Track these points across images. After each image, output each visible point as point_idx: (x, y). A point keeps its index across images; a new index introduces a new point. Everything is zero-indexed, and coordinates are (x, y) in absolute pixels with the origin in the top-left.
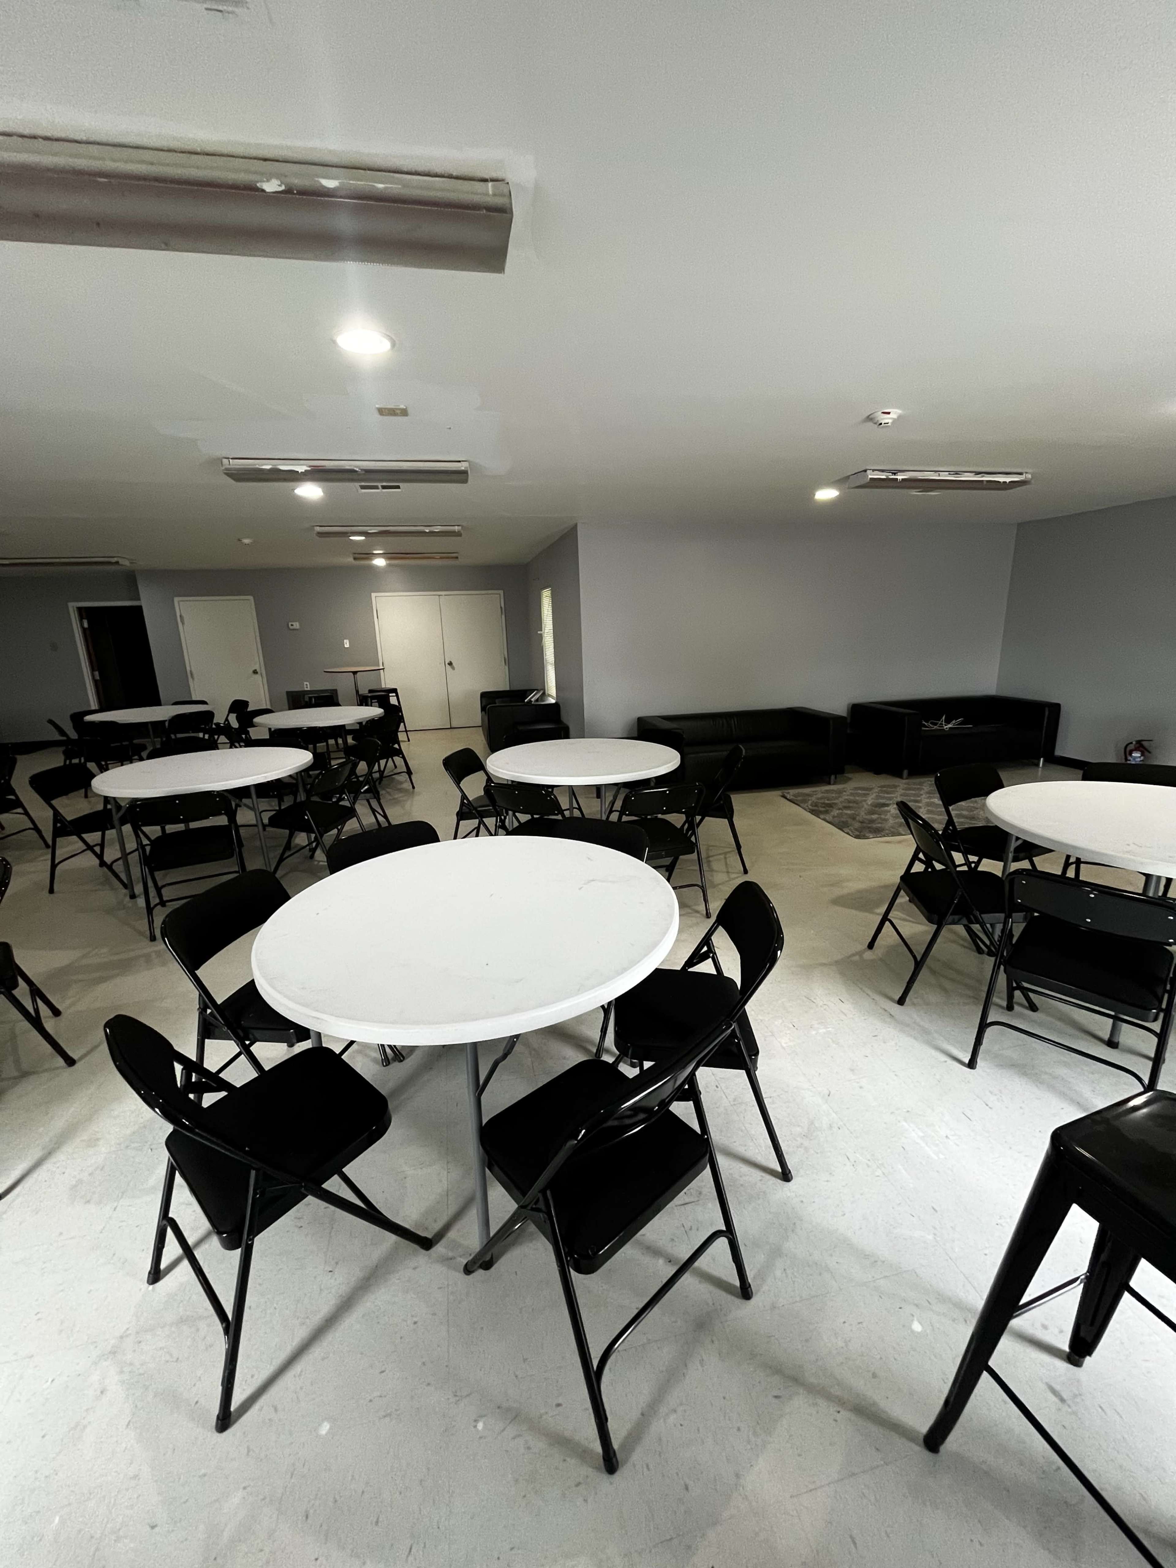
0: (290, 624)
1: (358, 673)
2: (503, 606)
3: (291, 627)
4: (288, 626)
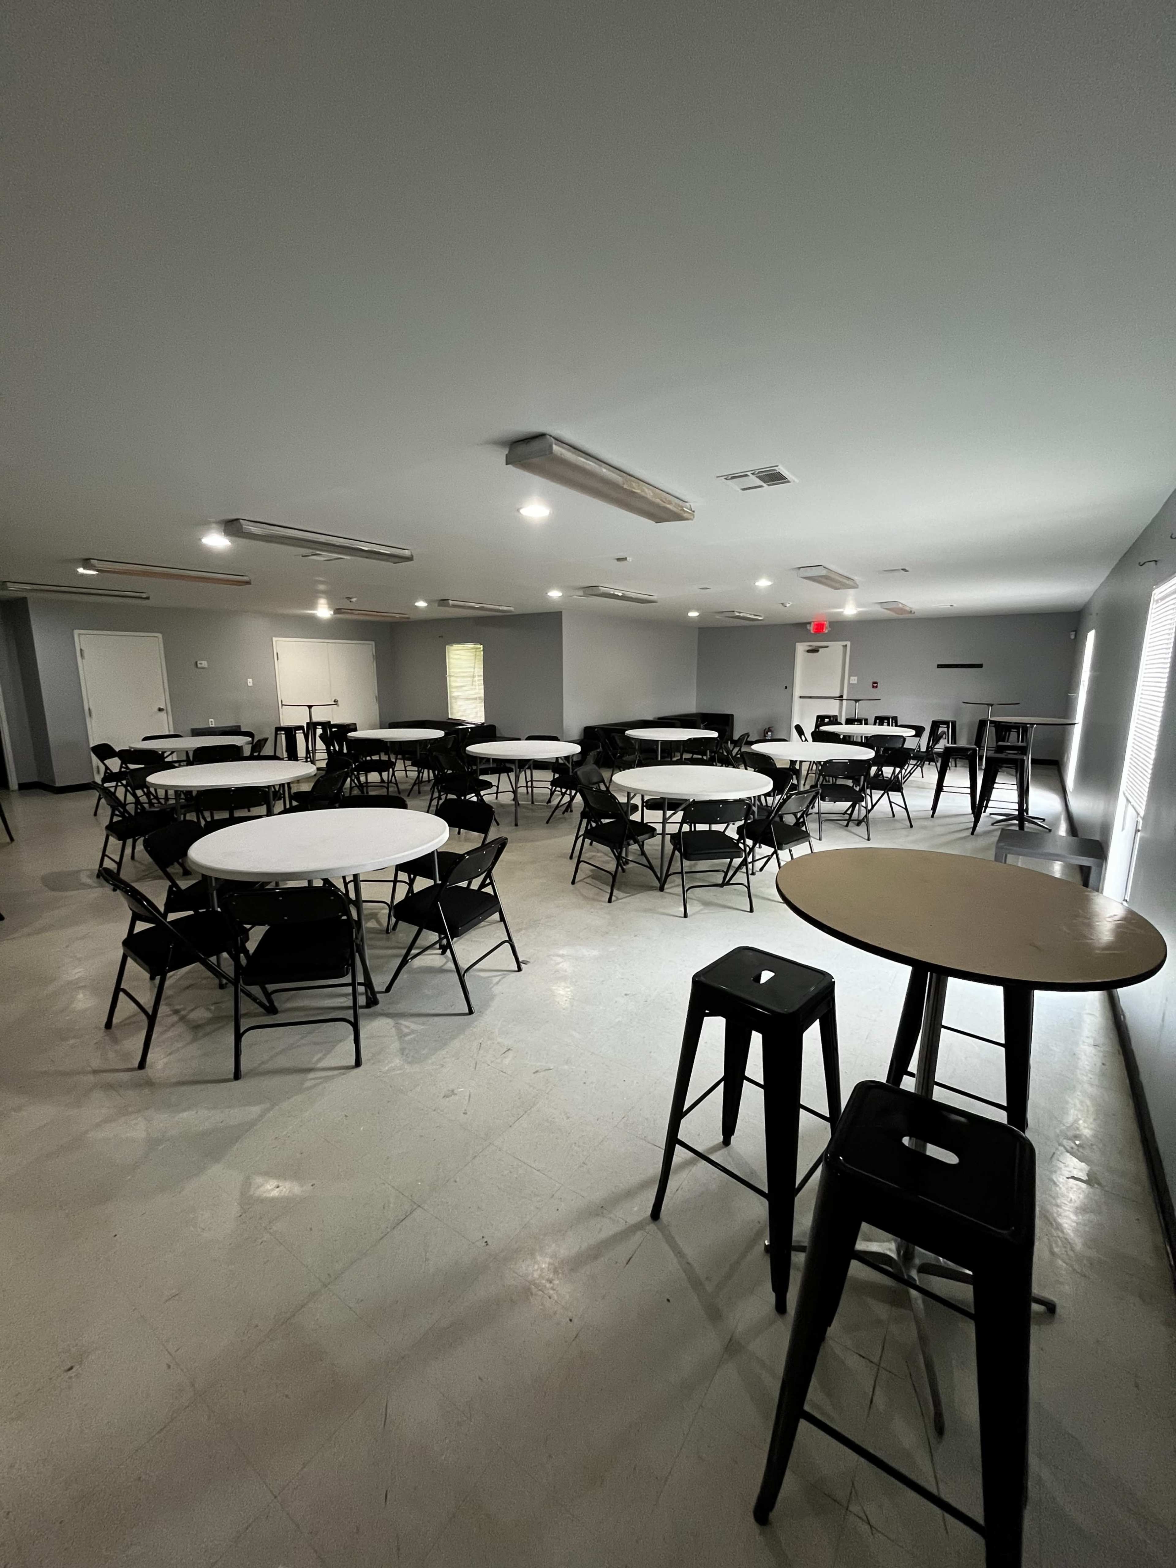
0: (199, 662)
1: (313, 707)
2: (374, 654)
3: (199, 665)
4: (196, 664)
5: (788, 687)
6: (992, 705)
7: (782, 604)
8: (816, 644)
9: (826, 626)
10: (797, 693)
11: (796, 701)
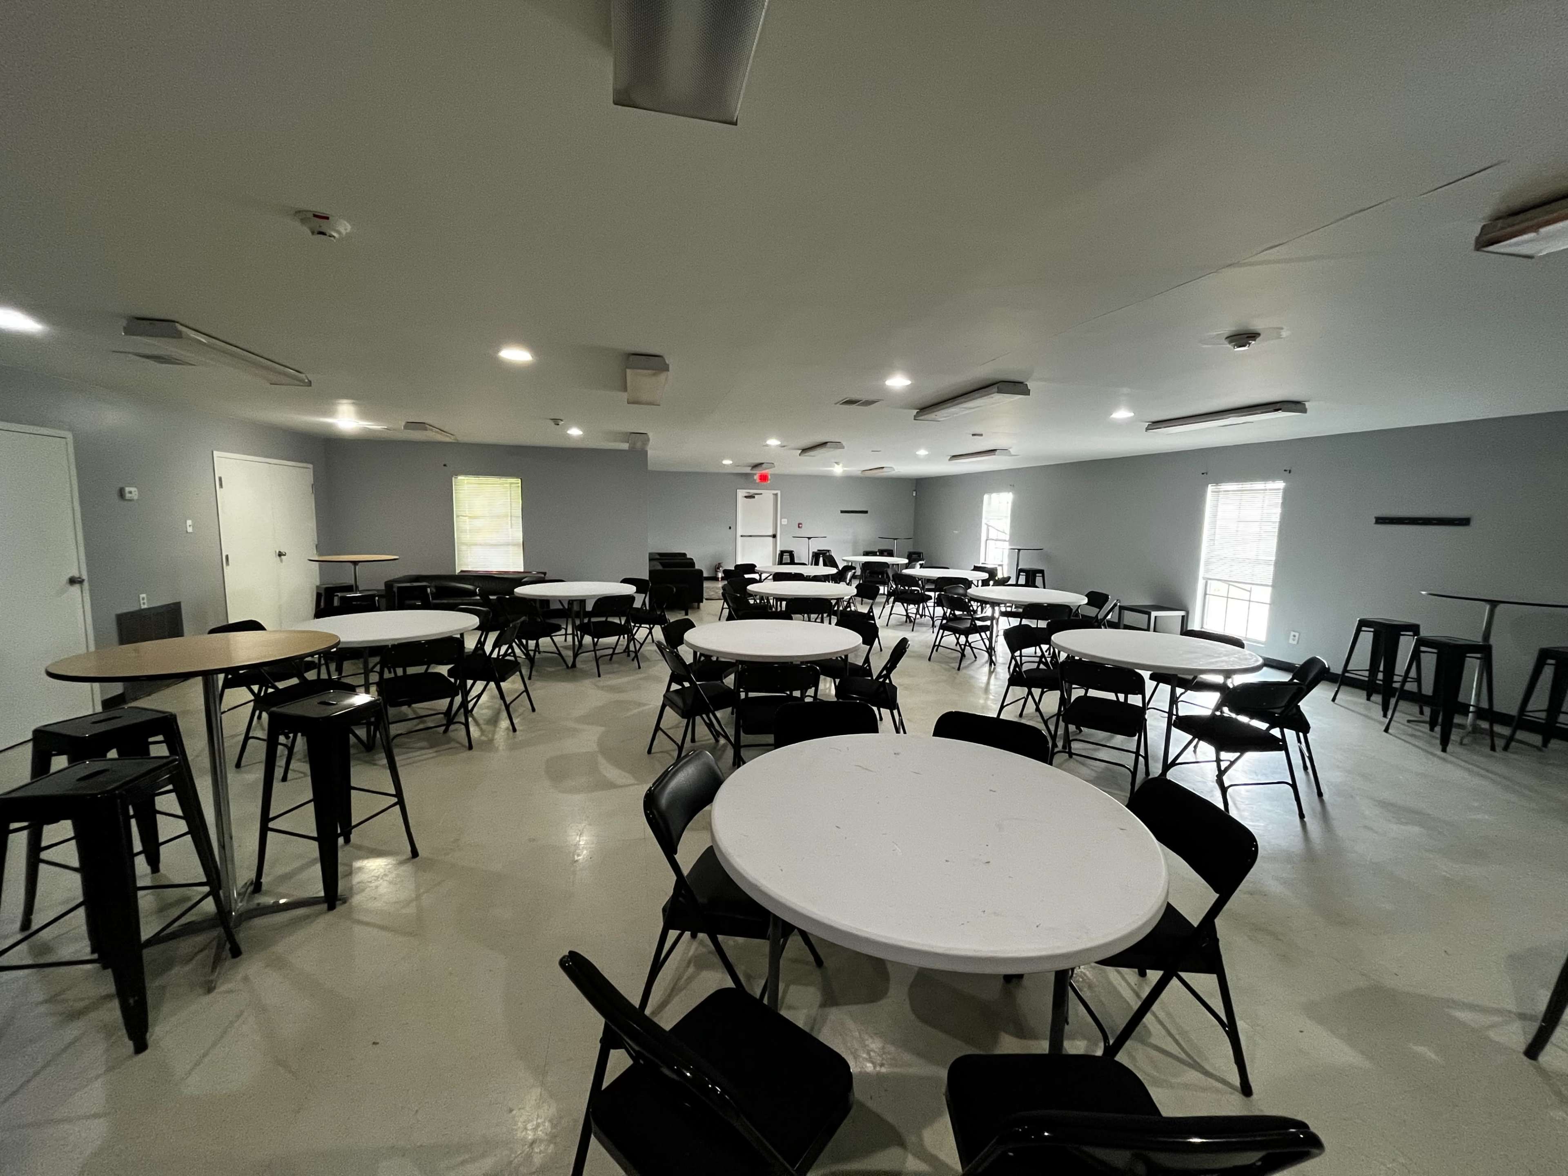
2: (313, 483)
3: (128, 496)
4: (121, 493)
5: (733, 527)
6: (896, 539)
8: (752, 491)
9: (769, 477)
10: (739, 533)
11: (739, 539)
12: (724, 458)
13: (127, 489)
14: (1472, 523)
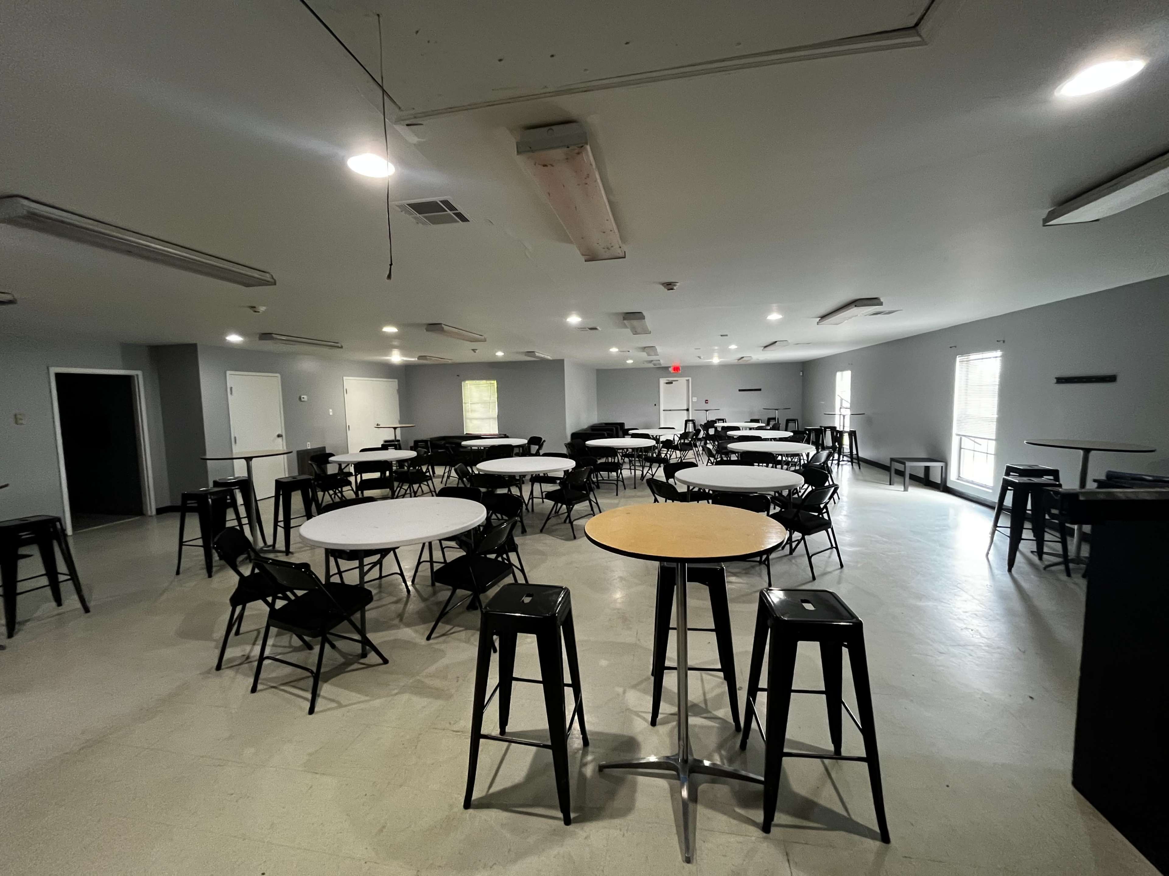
2: (397, 388)
3: (302, 399)
4: (300, 398)
5: (657, 405)
6: (777, 410)
7: (699, 357)
8: (671, 379)
9: (681, 369)
10: (662, 408)
11: (662, 412)
12: (627, 360)
13: (302, 396)
14: (1118, 379)
